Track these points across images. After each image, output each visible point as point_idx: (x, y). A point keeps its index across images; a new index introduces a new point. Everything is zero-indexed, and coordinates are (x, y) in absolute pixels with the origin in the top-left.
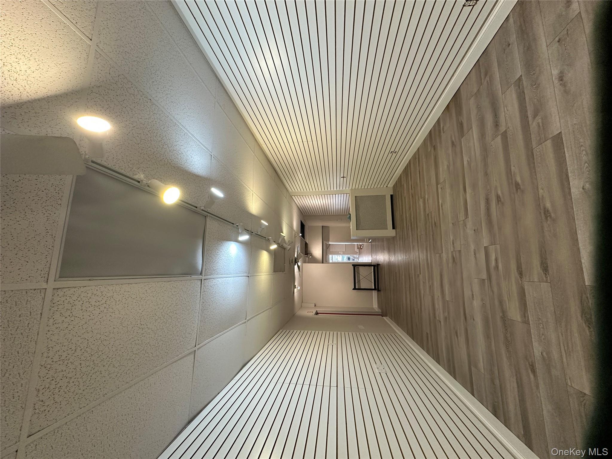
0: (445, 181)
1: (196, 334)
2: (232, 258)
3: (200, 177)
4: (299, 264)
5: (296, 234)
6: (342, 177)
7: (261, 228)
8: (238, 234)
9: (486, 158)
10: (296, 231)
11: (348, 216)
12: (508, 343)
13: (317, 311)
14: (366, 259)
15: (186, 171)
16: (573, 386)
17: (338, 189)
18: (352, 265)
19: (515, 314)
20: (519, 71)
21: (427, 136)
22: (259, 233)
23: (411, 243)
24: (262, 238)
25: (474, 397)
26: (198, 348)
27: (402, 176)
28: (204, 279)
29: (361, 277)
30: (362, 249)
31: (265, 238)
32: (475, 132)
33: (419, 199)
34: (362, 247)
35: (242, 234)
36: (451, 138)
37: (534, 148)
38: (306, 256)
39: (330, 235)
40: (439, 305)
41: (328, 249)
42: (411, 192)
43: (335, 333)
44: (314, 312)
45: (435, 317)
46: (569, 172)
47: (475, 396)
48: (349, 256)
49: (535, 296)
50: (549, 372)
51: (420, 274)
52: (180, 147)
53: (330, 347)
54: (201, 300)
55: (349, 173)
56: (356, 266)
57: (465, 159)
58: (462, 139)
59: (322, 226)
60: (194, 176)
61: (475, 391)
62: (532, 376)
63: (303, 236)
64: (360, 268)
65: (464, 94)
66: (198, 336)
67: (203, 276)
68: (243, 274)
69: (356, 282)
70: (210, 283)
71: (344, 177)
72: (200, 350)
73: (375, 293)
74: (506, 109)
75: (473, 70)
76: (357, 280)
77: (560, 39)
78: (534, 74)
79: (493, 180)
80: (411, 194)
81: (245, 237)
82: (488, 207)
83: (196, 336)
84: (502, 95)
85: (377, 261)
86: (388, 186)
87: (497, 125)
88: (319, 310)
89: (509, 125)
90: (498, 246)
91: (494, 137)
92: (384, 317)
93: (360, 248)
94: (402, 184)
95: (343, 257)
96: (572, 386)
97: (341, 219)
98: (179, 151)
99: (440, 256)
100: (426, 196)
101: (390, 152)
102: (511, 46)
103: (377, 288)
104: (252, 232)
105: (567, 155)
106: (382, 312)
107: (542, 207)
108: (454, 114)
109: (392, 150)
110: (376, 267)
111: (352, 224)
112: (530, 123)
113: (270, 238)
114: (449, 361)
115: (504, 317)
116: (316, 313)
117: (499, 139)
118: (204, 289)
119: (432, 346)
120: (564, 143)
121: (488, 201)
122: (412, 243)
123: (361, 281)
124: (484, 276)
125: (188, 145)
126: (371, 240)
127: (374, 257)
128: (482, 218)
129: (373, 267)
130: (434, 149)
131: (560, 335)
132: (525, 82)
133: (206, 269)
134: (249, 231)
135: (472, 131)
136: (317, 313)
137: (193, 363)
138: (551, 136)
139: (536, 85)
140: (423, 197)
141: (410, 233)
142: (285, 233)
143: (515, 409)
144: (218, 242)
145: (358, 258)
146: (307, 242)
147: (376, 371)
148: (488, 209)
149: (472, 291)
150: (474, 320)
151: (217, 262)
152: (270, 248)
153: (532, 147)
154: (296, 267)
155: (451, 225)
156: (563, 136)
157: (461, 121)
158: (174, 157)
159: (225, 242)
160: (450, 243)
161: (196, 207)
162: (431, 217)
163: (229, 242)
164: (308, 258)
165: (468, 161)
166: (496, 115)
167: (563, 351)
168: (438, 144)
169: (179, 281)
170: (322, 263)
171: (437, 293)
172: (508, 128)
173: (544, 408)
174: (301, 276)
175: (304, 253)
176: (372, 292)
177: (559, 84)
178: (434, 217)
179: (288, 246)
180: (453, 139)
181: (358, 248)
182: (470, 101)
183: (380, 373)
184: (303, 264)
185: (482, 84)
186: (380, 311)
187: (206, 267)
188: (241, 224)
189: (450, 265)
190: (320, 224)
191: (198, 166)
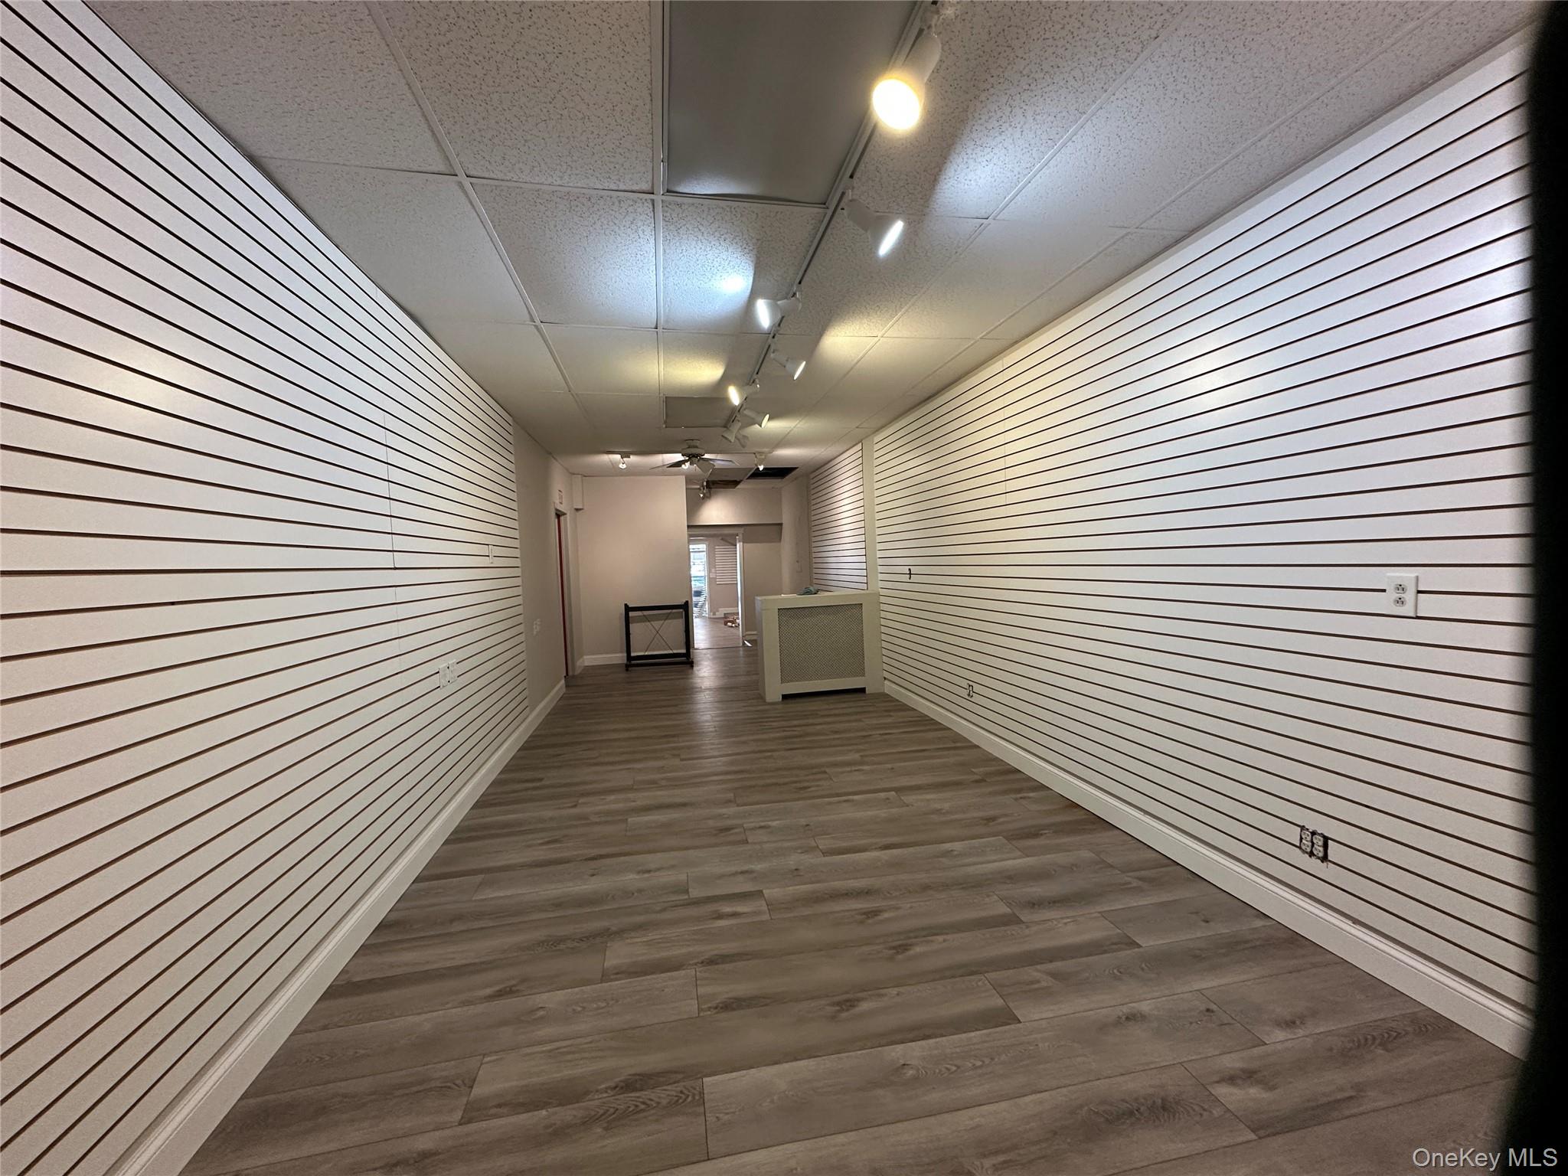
0: (903, 806)
1: (500, 176)
2: (707, 281)
3: (934, 186)
4: (686, 466)
5: (763, 457)
6: (910, 570)
7: (787, 361)
8: (773, 298)
9: (961, 886)
10: (769, 455)
11: (812, 588)
12: (554, 944)
13: (564, 514)
14: (701, 636)
15: (953, 144)
16: (483, 1066)
17: (880, 562)
18: (687, 602)
19: (618, 954)
20: (1149, 943)
21: (1009, 764)
22: (772, 355)
23: (751, 738)
24: (758, 362)
25: (413, 883)
26: (463, 182)
27: (911, 713)
28: (653, 201)
29: (657, 624)
30: (726, 624)
31: (757, 373)
32: (1018, 863)
33: (858, 751)
34: (729, 624)
35: (774, 308)
36: (1006, 815)
37: (986, 975)
38: (705, 484)
39: (759, 544)
40: (613, 803)
41: (722, 539)
42: (874, 733)
43: (517, 562)
44: (562, 508)
45: (583, 795)
46: (938, 1040)
47: (413, 885)
48: (706, 593)
49: (666, 990)
50: (504, 1023)
51: (682, 760)
52: (1018, 128)
53: (484, 550)
54: (596, 192)
55: (917, 587)
56: (684, 610)
57: (957, 846)
58: (1001, 837)
59: (781, 524)
60: (937, 169)
61: (427, 883)
62: (488, 991)
63: (756, 474)
64: (681, 622)
65: (1103, 837)
66: (496, 183)
67: (664, 198)
68: (664, 311)
69: (646, 613)
70: (643, 217)
71: (910, 574)
72: (457, 187)
73: (619, 658)
74: (1069, 920)
75: (1155, 855)
76: (650, 615)
77: (1213, 1011)
78: (1143, 969)
79: (912, 902)
80: (870, 733)
81: (764, 315)
82: (852, 894)
83: (495, 177)
84: (1099, 912)
85: (701, 660)
86: (886, 682)
87: (1034, 904)
88: (567, 521)
89: (1034, 928)
90: (766, 917)
91: (1007, 900)
92: (563, 682)
93: (727, 620)
94: (892, 714)
95: (702, 578)
96: (481, 1064)
97: (801, 572)
98: (1008, 124)
99: (730, 801)
100: (866, 768)
101: (971, 683)
102: (1203, 924)
103: (632, 663)
104: (773, 337)
105: (973, 1034)
106: (573, 677)
107: (860, 995)
108: (1058, 819)
109: (977, 688)
110: (686, 660)
111: (790, 599)
112: (1039, 967)
113: (758, 386)
114: (485, 827)
115: (607, 934)
116: (559, 513)
117: (1003, 909)
118: (628, 199)
119: (514, 792)
120: (998, 1029)
121: (866, 893)
122: (754, 740)
123: (648, 623)
124: (695, 893)
125: (1022, 150)
126: (749, 645)
127: (709, 654)
128: (826, 884)
129: (684, 651)
130: (977, 781)
131: (589, 1039)
132: (1126, 954)
133: (680, 205)
134: (779, 328)
135: (1020, 857)
136: (559, 515)
137: (420, 169)
138: (1011, 1005)
139: (1119, 974)
140: (866, 759)
141: (778, 735)
142: (770, 426)
143: (406, 965)
144: (754, 241)
145: (700, 616)
146: (739, 487)
147: (440, 664)
148: (847, 895)
149: (658, 869)
150: (593, 875)
151: (700, 237)
152: (730, 385)
153: (988, 972)
154: (678, 457)
155: (803, 821)
156: (1012, 1026)
157: (1042, 835)
158: (993, 110)
159: (752, 261)
160: (763, 821)
161: (851, 177)
162: (819, 780)
163: (753, 272)
164: (699, 489)
165: (952, 851)
166: (1054, 902)
167: (558, 1044)
168: (990, 789)
169: (650, 126)
170: (688, 527)
171: (642, 798)
172: (1027, 927)
173: (424, 1017)
174: (654, 471)
175: (714, 478)
176: (621, 652)
177: (1121, 1014)
178: (818, 786)
179: (736, 437)
180: (1002, 820)
181: (726, 616)
182: (1086, 851)
183: (438, 672)
184: (684, 477)
185: (1123, 872)
186: (578, 672)
187: (686, 207)
188: (800, 304)
189: (711, 823)
190: (787, 518)
191: (963, 181)
